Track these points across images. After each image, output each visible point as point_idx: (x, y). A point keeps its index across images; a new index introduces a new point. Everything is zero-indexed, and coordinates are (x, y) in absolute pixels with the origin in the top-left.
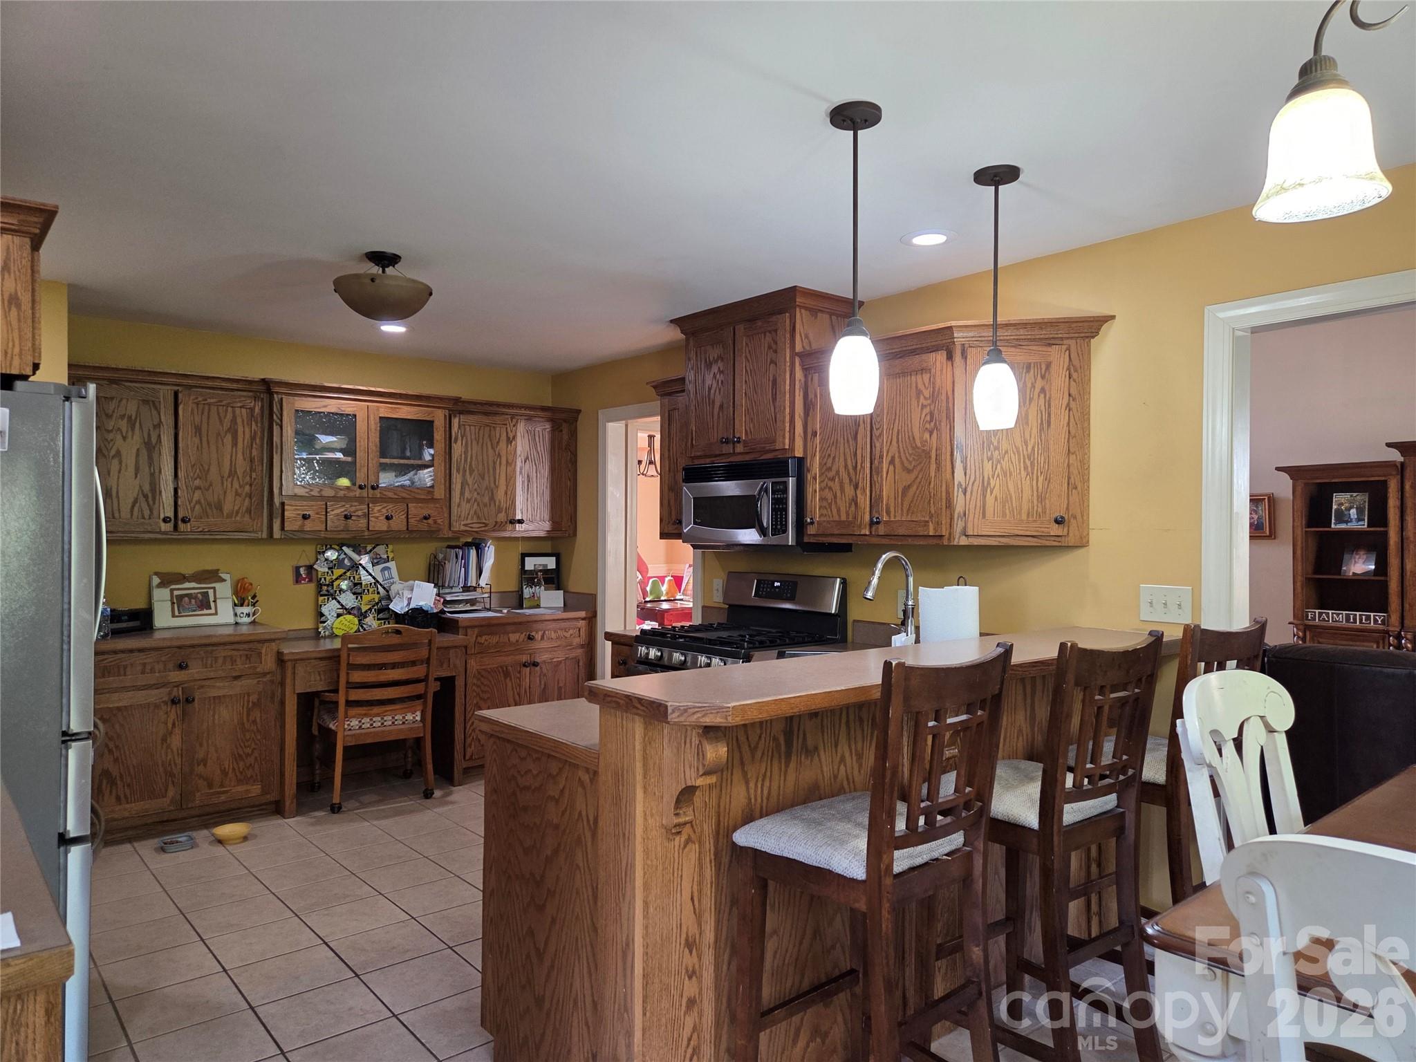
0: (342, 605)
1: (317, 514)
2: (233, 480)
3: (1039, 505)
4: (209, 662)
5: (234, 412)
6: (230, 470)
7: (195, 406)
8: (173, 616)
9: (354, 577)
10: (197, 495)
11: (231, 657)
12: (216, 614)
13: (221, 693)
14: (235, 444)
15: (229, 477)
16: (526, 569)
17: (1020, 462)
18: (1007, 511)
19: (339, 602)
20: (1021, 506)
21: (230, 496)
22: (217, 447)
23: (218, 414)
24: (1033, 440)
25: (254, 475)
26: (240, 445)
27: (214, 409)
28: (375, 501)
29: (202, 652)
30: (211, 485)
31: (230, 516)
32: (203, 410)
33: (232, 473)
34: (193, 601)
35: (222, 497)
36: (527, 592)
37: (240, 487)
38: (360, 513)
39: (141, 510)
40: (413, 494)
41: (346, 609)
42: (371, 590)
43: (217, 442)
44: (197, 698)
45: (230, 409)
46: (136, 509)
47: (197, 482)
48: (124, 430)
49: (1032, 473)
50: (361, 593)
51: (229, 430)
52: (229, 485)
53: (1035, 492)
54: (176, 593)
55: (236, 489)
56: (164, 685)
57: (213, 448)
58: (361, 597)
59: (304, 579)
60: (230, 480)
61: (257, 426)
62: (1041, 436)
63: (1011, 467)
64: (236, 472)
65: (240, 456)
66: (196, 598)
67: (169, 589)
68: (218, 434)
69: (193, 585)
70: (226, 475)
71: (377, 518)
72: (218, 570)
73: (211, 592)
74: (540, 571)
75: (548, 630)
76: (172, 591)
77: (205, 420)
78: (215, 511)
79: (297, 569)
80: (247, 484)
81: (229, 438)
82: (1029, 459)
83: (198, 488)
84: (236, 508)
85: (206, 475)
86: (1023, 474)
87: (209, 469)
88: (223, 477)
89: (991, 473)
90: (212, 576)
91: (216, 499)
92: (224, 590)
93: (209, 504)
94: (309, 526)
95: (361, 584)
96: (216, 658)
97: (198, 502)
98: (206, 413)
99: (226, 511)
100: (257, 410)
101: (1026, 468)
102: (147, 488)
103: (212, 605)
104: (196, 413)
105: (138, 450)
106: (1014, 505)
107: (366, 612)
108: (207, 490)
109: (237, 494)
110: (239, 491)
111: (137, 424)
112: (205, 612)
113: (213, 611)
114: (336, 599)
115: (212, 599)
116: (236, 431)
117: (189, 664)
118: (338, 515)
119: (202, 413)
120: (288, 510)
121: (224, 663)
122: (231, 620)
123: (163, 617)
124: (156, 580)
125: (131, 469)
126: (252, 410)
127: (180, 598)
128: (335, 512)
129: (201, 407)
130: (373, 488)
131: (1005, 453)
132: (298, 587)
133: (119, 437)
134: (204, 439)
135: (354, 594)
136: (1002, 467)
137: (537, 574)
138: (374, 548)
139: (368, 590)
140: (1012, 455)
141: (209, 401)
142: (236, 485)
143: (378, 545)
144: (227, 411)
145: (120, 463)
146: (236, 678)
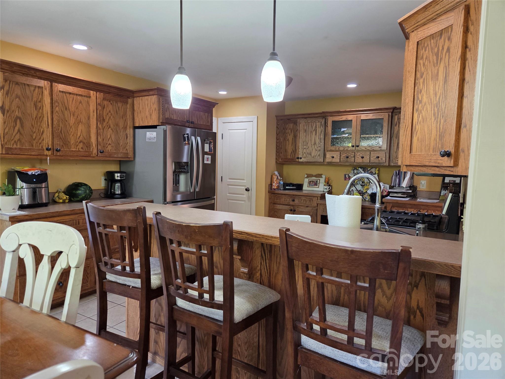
0: (357, 189)
1: (337, 156)
2: (315, 146)
3: (440, 142)
4: (300, 200)
5: (316, 124)
6: (314, 142)
7: (305, 123)
8: (308, 187)
9: (362, 180)
10: (305, 151)
11: (305, 200)
12: (318, 187)
13: (303, 210)
14: (316, 134)
15: (314, 145)
16: (445, 182)
17: (431, 110)
18: (423, 148)
19: (356, 188)
20: (430, 144)
21: (314, 150)
22: (311, 136)
23: (311, 125)
24: (440, 92)
25: (321, 144)
26: (317, 134)
27: (310, 123)
28: (358, 151)
29: (298, 197)
30: (308, 147)
31: (313, 157)
32: (307, 124)
33: (315, 144)
34: (313, 183)
35: (311, 151)
36: (443, 192)
37: (317, 148)
38: (352, 156)
39: (292, 155)
40: (373, 148)
41: (358, 190)
42: (368, 185)
43: (311, 134)
44: (296, 210)
45: (315, 123)
46: (291, 155)
47: (305, 147)
48: (290, 133)
49: (438, 118)
50: (364, 186)
51: (314, 130)
52: (314, 147)
53: (438, 132)
54: (310, 180)
55: (316, 149)
56: (289, 205)
57: (309, 135)
58: (364, 187)
59: (347, 179)
60: (314, 146)
61: (323, 127)
62: (444, 87)
63: (427, 115)
64: (316, 143)
65: (317, 137)
66: (314, 182)
67: (308, 179)
68: (311, 132)
69: (315, 178)
70: (313, 144)
71: (358, 158)
72: (322, 174)
73: (318, 181)
74: (452, 183)
75: (430, 210)
76: (309, 179)
77: (307, 127)
78: (309, 155)
79: (345, 175)
80: (319, 147)
81: (314, 132)
82: (437, 106)
83: (305, 148)
84: (315, 155)
85: (307, 144)
86: (433, 118)
87: (308, 143)
88: (312, 145)
89: (417, 121)
90: (320, 176)
91: (310, 152)
92: (322, 180)
93: (308, 154)
94: (334, 160)
95: (364, 182)
96: (302, 200)
97: (305, 153)
98: (308, 125)
99: (312, 155)
100: (323, 122)
101: (434, 115)
102: (294, 149)
103: (318, 184)
104: (305, 125)
105: (292, 138)
106: (427, 143)
107: (365, 193)
108: (307, 149)
109: (316, 150)
110: (317, 149)
111: (293, 131)
112: (316, 186)
113: (318, 186)
114: (355, 187)
115: (318, 183)
116: (316, 130)
117: (295, 200)
118: (344, 156)
119: (307, 125)
120: (327, 155)
121: (304, 201)
122: (322, 190)
123: (305, 187)
124: (306, 176)
125: (291, 144)
126: (321, 122)
127: (310, 181)
128: (343, 155)
129: (306, 123)
130: (358, 146)
131: (425, 105)
132: (345, 181)
133: (289, 135)
134: (307, 133)
135: (361, 185)
136: (422, 115)
137: (450, 185)
138: (371, 169)
139: (367, 185)
140: (428, 105)
141: (309, 121)
142: (316, 147)
143: (372, 168)
144: (314, 124)
145: (289, 142)
146: (307, 207)
